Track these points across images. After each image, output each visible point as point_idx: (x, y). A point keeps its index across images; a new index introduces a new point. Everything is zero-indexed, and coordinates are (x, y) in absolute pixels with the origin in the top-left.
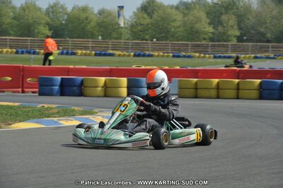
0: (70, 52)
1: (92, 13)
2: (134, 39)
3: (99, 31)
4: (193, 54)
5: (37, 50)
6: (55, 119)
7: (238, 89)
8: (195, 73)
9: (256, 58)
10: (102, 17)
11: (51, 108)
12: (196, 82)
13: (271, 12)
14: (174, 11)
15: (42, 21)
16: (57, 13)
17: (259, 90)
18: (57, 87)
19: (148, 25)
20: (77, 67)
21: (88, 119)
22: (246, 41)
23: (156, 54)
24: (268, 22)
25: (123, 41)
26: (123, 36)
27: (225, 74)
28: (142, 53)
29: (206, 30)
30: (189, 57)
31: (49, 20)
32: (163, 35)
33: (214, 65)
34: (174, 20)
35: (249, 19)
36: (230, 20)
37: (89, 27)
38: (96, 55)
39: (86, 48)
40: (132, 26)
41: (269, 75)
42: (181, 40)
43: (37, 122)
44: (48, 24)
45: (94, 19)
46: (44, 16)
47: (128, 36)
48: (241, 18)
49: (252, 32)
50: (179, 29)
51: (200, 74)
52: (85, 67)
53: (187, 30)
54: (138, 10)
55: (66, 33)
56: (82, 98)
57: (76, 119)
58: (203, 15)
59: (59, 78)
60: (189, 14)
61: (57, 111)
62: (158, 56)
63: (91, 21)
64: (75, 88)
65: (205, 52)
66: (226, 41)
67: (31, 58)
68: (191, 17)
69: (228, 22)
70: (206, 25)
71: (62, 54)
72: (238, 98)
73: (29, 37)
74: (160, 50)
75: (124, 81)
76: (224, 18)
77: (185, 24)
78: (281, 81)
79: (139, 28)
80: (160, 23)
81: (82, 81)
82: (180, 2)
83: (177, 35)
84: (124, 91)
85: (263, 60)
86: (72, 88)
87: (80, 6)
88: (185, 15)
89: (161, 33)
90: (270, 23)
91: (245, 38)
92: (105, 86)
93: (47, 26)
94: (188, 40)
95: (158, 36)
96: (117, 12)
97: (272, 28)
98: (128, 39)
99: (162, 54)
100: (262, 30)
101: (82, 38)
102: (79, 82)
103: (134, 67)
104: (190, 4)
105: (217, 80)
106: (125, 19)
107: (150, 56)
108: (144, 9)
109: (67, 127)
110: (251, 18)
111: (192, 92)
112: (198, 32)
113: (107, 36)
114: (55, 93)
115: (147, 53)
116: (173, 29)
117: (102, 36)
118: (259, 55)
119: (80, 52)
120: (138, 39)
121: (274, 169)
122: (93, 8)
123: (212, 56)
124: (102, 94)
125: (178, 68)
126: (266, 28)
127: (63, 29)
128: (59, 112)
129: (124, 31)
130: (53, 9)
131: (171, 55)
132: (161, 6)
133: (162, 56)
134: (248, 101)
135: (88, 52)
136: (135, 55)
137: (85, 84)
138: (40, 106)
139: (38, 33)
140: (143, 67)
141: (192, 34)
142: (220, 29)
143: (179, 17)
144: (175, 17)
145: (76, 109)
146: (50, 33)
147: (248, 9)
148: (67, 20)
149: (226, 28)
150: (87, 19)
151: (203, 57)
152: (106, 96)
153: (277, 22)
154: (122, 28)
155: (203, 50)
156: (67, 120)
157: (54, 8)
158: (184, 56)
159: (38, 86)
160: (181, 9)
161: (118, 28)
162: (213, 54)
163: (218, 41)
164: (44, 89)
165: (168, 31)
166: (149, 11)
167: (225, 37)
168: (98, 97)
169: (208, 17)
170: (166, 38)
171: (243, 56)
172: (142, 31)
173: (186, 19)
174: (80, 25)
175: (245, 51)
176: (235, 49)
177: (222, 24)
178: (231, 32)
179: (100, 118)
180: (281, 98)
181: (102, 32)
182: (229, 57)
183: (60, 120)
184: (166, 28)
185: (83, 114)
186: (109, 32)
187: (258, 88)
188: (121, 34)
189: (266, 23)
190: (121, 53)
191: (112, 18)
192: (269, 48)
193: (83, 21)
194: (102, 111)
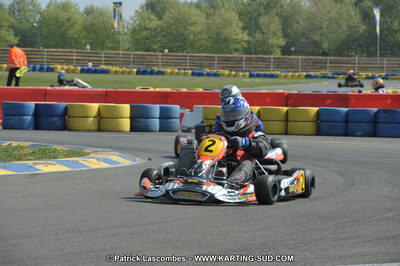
0: (45, 66)
1: (77, 11)
2: (137, 50)
3: (85, 37)
4: (221, 71)
6: (30, 163)
7: (287, 121)
9: (308, 76)
10: (90, 18)
11: (22, 147)
13: (329, 12)
14: (194, 11)
15: (3, 23)
16: (26, 12)
17: (316, 121)
18: (30, 117)
19: (155, 29)
20: (58, 88)
21: (77, 162)
22: (295, 53)
23: (169, 70)
24: (325, 26)
25: (121, 52)
26: (121, 45)
27: (268, 100)
28: (149, 70)
29: (240, 36)
30: (215, 75)
32: (178, 44)
33: (251, 86)
34: (194, 23)
35: (298, 22)
36: (272, 23)
37: (72, 31)
38: (82, 71)
39: (68, 61)
40: (134, 31)
41: (329, 101)
42: (204, 51)
43: (4, 168)
44: (12, 27)
45: (80, 20)
46: (7, 16)
47: (129, 45)
48: (286, 21)
49: (302, 40)
50: (200, 37)
53: (211, 37)
54: (142, 7)
55: (38, 40)
56: (66, 133)
57: (60, 163)
58: (233, 16)
59: (32, 104)
60: (214, 14)
61: (30, 151)
62: (171, 74)
63: (72, 26)
64: (56, 119)
65: (238, 69)
66: (266, 53)
68: (218, 20)
69: (269, 26)
70: (239, 31)
71: (34, 69)
72: (286, 133)
74: (174, 65)
75: (126, 109)
76: (263, 20)
77: (209, 29)
78: (346, 109)
79: (144, 33)
80: (173, 27)
81: (66, 108)
83: (197, 45)
84: (126, 124)
85: (319, 80)
86: (51, 118)
88: (208, 16)
89: (175, 41)
90: (328, 28)
91: (293, 49)
92: (99, 116)
93: (11, 30)
94: (214, 52)
95: (170, 45)
96: (112, 10)
97: (330, 35)
98: (128, 50)
99: (176, 71)
100: (317, 38)
101: (63, 48)
102: (62, 109)
103: (138, 89)
105: (257, 108)
106: (123, 21)
107: (159, 73)
108: (150, 7)
109: (46, 173)
110: (301, 21)
112: (226, 40)
113: (98, 44)
114: (26, 125)
115: (156, 69)
116: (191, 36)
117: (91, 45)
118: (312, 74)
119: (59, 67)
120: (142, 50)
121: (342, 233)
122: (76, 4)
123: (248, 74)
124: (95, 127)
125: (201, 90)
126: (322, 35)
127: (35, 35)
128: (34, 153)
129: (121, 38)
130: (20, 6)
131: (190, 72)
132: (175, 3)
133: (177, 74)
134: (301, 138)
135: (72, 67)
136: (138, 73)
137: (70, 113)
138: (6, 144)
140: (152, 89)
141: (220, 43)
142: (258, 36)
143: (200, 19)
144: (194, 19)
145: (59, 148)
146: (15, 41)
147: (296, 9)
148: (40, 22)
149: (266, 35)
150: (69, 20)
151: (235, 76)
152: (99, 130)
153: (336, 27)
154: (120, 33)
155: (234, 65)
156: (46, 165)
157: (22, 5)
158: (208, 74)
159: (1, 116)
160: (203, 7)
161: (113, 34)
162: (249, 71)
163: (256, 53)
164: (12, 120)
165: (185, 39)
166: (158, 9)
167: (265, 48)
168: (89, 131)
169: (241, 19)
170: (183, 49)
171: (290, 74)
172: (147, 38)
173: (211, 22)
174: (59, 28)
175: (293, 67)
176: (279, 64)
177: (261, 29)
178: (273, 41)
179: (94, 161)
180: (346, 134)
181: (91, 38)
182: (272, 76)
183: (36, 164)
184: (182, 34)
185: (69, 156)
186: (101, 38)
187: (315, 119)
188: (119, 42)
189: (322, 28)
190: (118, 69)
191: (105, 19)
192: (326, 63)
193: (63, 24)
194: (96, 152)
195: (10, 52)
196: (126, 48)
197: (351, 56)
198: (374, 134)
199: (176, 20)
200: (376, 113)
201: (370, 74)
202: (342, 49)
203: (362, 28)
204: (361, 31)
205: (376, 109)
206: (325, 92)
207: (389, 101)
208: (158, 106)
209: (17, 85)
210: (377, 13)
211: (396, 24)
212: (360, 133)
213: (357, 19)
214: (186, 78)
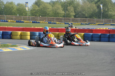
0: (5, 20)
1: (15, 5)
3: (17, 12)
9: (81, 24)
10: (19, 6)
12: (58, 34)
13: (87, 6)
14: (48, 5)
17: (83, 37)
18: (1, 35)
19: (38, 10)
20: (9, 27)
21: (14, 48)
22: (78, 17)
23: (41, 22)
24: (86, 10)
25: (28, 17)
26: (28, 14)
28: (36, 22)
29: (62, 12)
30: (55, 23)
34: (48, 9)
35: (78, 8)
36: (71, 9)
37: (13, 10)
38: (16, 22)
39: (12, 19)
40: (31, 10)
41: (87, 31)
42: (51, 16)
47: (30, 14)
48: (75, 8)
49: (80, 14)
50: (50, 12)
51: (59, 31)
52: (12, 27)
53: (54, 12)
54: (34, 4)
55: (3, 13)
56: (11, 40)
58: (60, 7)
59: (1, 31)
60: (54, 6)
62: (42, 23)
63: (14, 8)
64: (8, 36)
65: (61, 22)
68: (56, 8)
70: (62, 11)
71: (2, 21)
74: (43, 20)
75: (29, 33)
76: (69, 8)
77: (53, 10)
78: (92, 34)
79: (34, 11)
80: (43, 9)
82: (51, 1)
83: (50, 15)
84: (29, 37)
85: (84, 25)
87: (9, 2)
88: (52, 6)
89: (43, 13)
90: (87, 10)
91: (77, 16)
92: (21, 35)
94: (54, 17)
97: (88, 12)
98: (30, 16)
99: (43, 22)
100: (84, 13)
101: (11, 15)
102: (10, 33)
103: (32, 27)
106: (28, 8)
107: (38, 23)
108: (36, 3)
109: (5, 52)
110: (79, 8)
112: (58, 13)
113: (21, 14)
115: (38, 21)
116: (48, 12)
117: (19, 14)
118: (83, 23)
119: (9, 21)
120: (34, 16)
122: (15, 3)
124: (20, 38)
127: (3, 11)
128: (2, 46)
129: (27, 12)
132: (43, 3)
136: (32, 22)
137: (12, 34)
140: (36, 27)
141: (56, 14)
142: (67, 12)
144: (49, 7)
145: (9, 44)
147: (78, 4)
148: (4, 8)
149: (69, 12)
150: (12, 7)
151: (60, 24)
152: (21, 39)
153: (90, 10)
154: (27, 11)
155: (60, 20)
156: (5, 49)
158: (53, 23)
160: (51, 4)
162: (64, 22)
163: (66, 17)
165: (46, 13)
166: (38, 4)
167: (69, 16)
168: (18, 39)
169: (62, 7)
170: (45, 16)
171: (76, 23)
172: (35, 13)
173: (53, 8)
174: (9, 9)
175: (77, 21)
176: (73, 20)
177: (68, 10)
178: (72, 14)
179: (19, 48)
181: (19, 12)
183: (2, 49)
184: (45, 11)
185: (11, 47)
186: (22, 13)
188: (27, 14)
190: (26, 21)
191: (23, 7)
192: (86, 20)
193: (11, 8)
194: (20, 45)
197: (94, 18)
198: (100, 41)
199: (43, 7)
200: (100, 35)
201: (99, 24)
202: (91, 16)
204: (97, 11)
205: (100, 34)
206: (86, 29)
207: (104, 31)
208: (38, 32)
210: (101, 6)
211: (106, 9)
212: (96, 41)
213: (96, 8)
214: (46, 24)
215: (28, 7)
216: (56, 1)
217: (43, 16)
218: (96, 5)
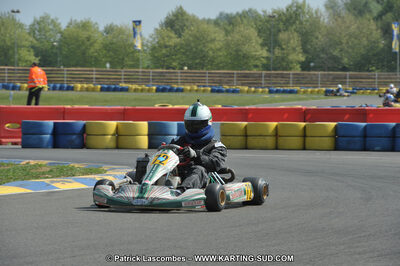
0: (66, 85)
1: (97, 30)
2: (157, 67)
3: (105, 56)
4: (241, 87)
5: (19, 84)
6: (47, 181)
7: (305, 136)
8: (244, 114)
9: (328, 92)
10: (110, 36)
11: (40, 166)
12: (246, 127)
13: (349, 27)
14: (212, 28)
15: (24, 43)
16: (46, 31)
17: (334, 137)
18: (48, 136)
19: (175, 46)
20: (76, 106)
22: (314, 69)
23: (189, 88)
24: (344, 41)
25: (140, 70)
26: (141, 62)
27: (286, 116)
28: (168, 87)
29: (261, 52)
30: (234, 91)
31: (35, 42)
32: (197, 61)
33: (270, 102)
34: (213, 40)
35: (317, 38)
36: (291, 39)
37: (92, 50)
38: (102, 89)
39: (88, 80)
40: (154, 49)
41: (347, 117)
42: (223, 68)
43: (21, 186)
44: (33, 47)
45: (99, 40)
46: (27, 36)
47: (149, 62)
48: (306, 38)
49: (322, 56)
50: (220, 53)
51: (250, 116)
52: (87, 106)
53: (230, 54)
54: (161, 26)
55: (59, 59)
56: (85, 151)
57: (77, 180)
58: (252, 33)
59: (51, 123)
60: (233, 30)
61: (48, 169)
62: (190, 91)
63: (95, 42)
64: (74, 137)
65: (258, 85)
66: (285, 69)
67: (10, 96)
68: (237, 36)
69: (288, 42)
70: (258, 47)
71: (54, 89)
72: (304, 149)
73: (6, 65)
75: (143, 126)
76: (283, 36)
77: (228, 45)
78: (364, 124)
79: (164, 51)
80: (192, 44)
81: (85, 126)
82: (221, 14)
83: (216, 61)
84: (144, 141)
86: (70, 136)
87: (79, 20)
88: (227, 33)
89: (194, 58)
90: (348, 43)
91: (312, 64)
92: (117, 133)
93: (32, 50)
94: (233, 68)
95: (190, 62)
96: (131, 28)
97: (350, 50)
98: (148, 67)
99: (195, 88)
100: (336, 53)
101: (83, 66)
102: (80, 127)
103: (157, 106)
104: (235, 17)
105: (275, 124)
106: (143, 39)
107: (178, 90)
108: (170, 24)
109: (63, 191)
110: (320, 37)
111: (239, 140)
112: (246, 57)
113: (118, 62)
114: (45, 143)
115: (175, 86)
116: (211, 53)
117: (111, 63)
119: (79, 86)
120: (162, 67)
121: (357, 247)
122: (96, 24)
123: (267, 90)
124: (113, 144)
125: (220, 106)
126: (342, 50)
127: (56, 54)
128: (51, 171)
129: (140, 56)
130: (41, 26)
131: (209, 89)
132: (194, 20)
133: (197, 91)
134: (318, 153)
135: (92, 86)
136: (157, 90)
137: (88, 131)
138: (24, 162)
139: (19, 60)
140: (170, 107)
141: (239, 59)
142: (277, 52)
143: (219, 36)
144: (213, 36)
145: (76, 166)
147: (315, 22)
148: (60, 41)
149: (286, 51)
150: (88, 39)
151: (254, 92)
152: (117, 147)
153: (356, 42)
154: (139, 51)
155: (253, 81)
156: (63, 182)
157: (43, 25)
158: (228, 91)
159: (21, 135)
160: (221, 24)
161: (133, 52)
162: (268, 87)
163: (275, 69)
164: (30, 138)
165: (205, 56)
166: (178, 27)
167: (284, 64)
168: (107, 148)
169: (260, 36)
170: (202, 66)
171: (310, 90)
172: (167, 56)
173: (230, 38)
174: (79, 47)
175: (313, 83)
176: (299, 80)
177: (280, 46)
178: (293, 57)
179: (111, 178)
180: (365, 148)
181: (110, 57)
182: (291, 92)
183: (53, 182)
184: (202, 51)
185: (87, 174)
186: (121, 57)
187: (333, 134)
188: (138, 60)
189: (342, 43)
190: (137, 86)
191: (125, 37)
192: (345, 78)
193: (83, 43)
194: (114, 169)
195: (29, 72)
196: (146, 65)
197: (372, 71)
198: (393, 149)
199: (195, 37)
200: (394, 128)
202: (363, 64)
203: (382, 43)
204: (382, 46)
205: (394, 124)
206: (344, 107)
208: (176, 123)
209: (36, 104)
212: (377, 148)
213: (377, 34)
214: (205, 95)
215: (141, 36)
216: (237, 13)
217: (196, 68)
218: (379, 23)
